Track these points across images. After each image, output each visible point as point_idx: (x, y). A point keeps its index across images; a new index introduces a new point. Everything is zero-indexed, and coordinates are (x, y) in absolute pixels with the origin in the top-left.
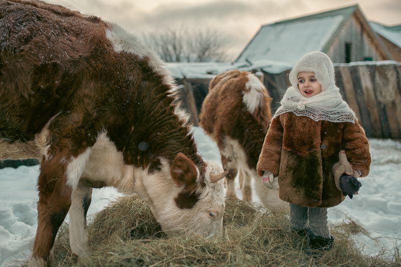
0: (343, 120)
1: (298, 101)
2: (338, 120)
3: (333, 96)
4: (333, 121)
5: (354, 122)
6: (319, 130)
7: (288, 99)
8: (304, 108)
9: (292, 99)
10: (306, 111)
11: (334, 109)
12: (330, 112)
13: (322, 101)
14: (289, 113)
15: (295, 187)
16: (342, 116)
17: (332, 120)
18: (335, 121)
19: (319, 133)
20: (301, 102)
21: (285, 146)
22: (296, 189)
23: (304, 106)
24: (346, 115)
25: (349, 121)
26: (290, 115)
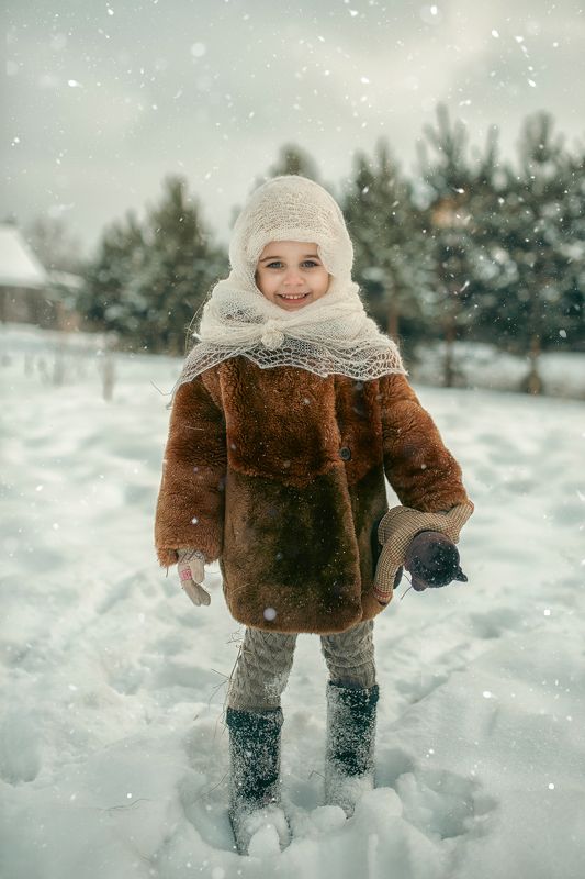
0: (378, 372)
1: (259, 320)
4: (358, 378)
6: (330, 403)
7: (229, 317)
8: (281, 342)
9: (241, 315)
10: (289, 351)
11: (356, 341)
14: (232, 360)
15: (286, 582)
18: (364, 378)
19: (332, 413)
20: (269, 323)
21: (237, 461)
22: (290, 589)
26: (240, 368)
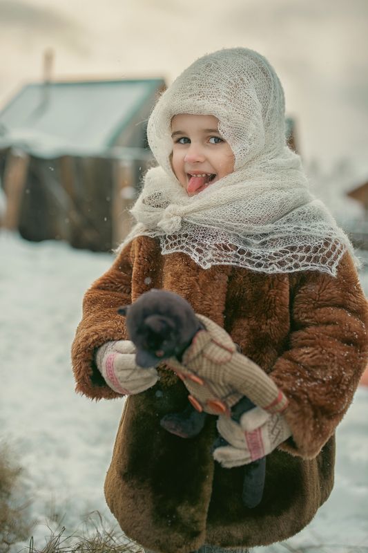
0: (296, 266)
2: (281, 264)
3: (268, 183)
5: (334, 274)
8: (178, 226)
12: (256, 237)
13: (230, 202)
16: (293, 249)
17: (259, 265)
18: (269, 271)
20: (170, 207)
23: (177, 221)
24: (308, 249)
25: (317, 267)
